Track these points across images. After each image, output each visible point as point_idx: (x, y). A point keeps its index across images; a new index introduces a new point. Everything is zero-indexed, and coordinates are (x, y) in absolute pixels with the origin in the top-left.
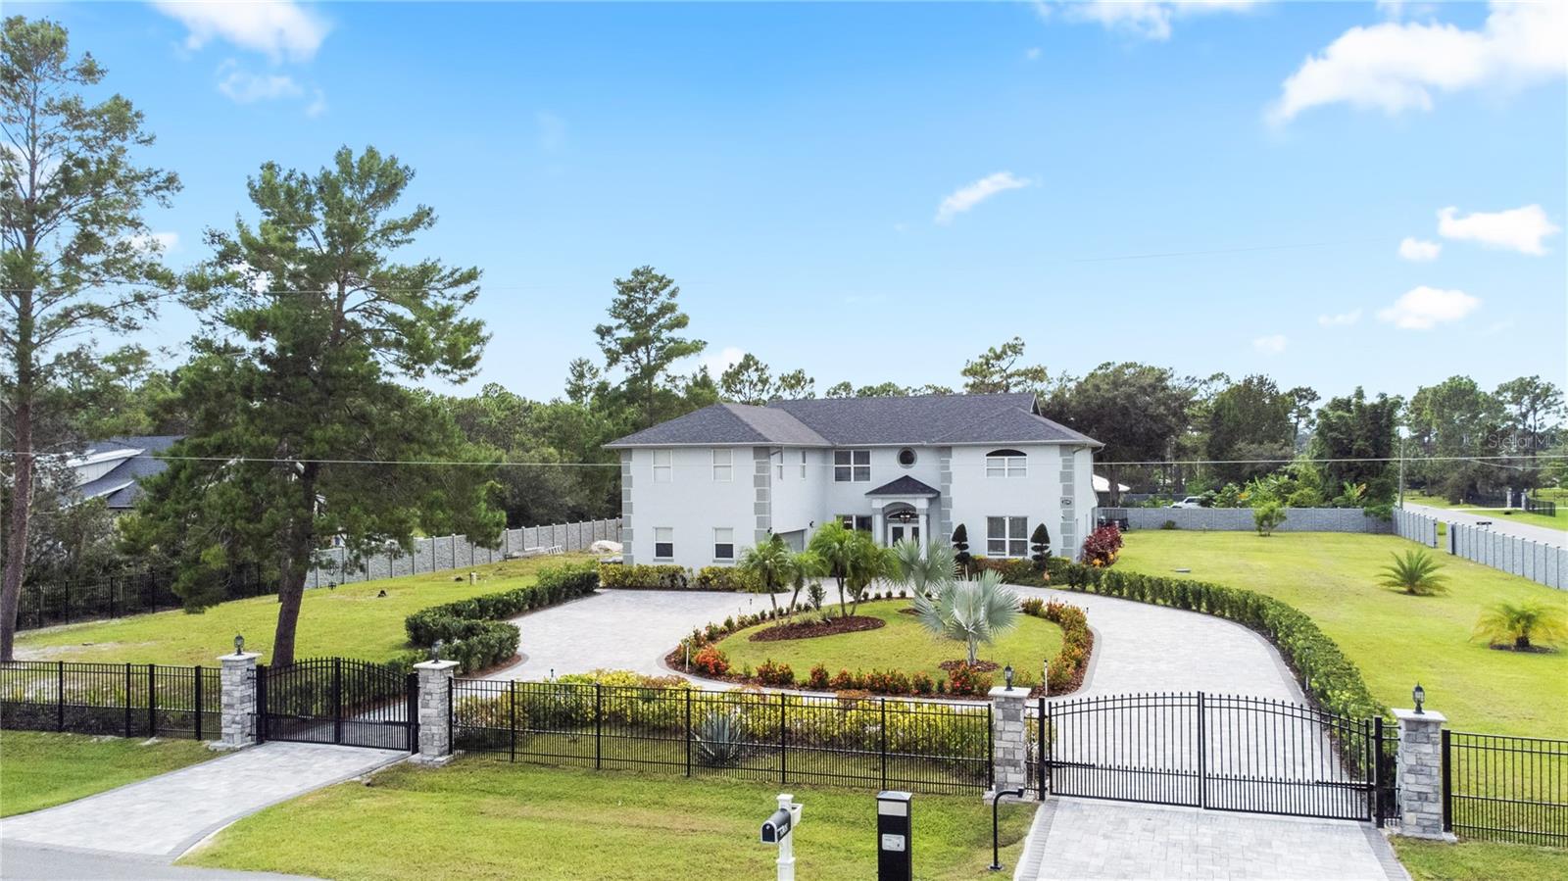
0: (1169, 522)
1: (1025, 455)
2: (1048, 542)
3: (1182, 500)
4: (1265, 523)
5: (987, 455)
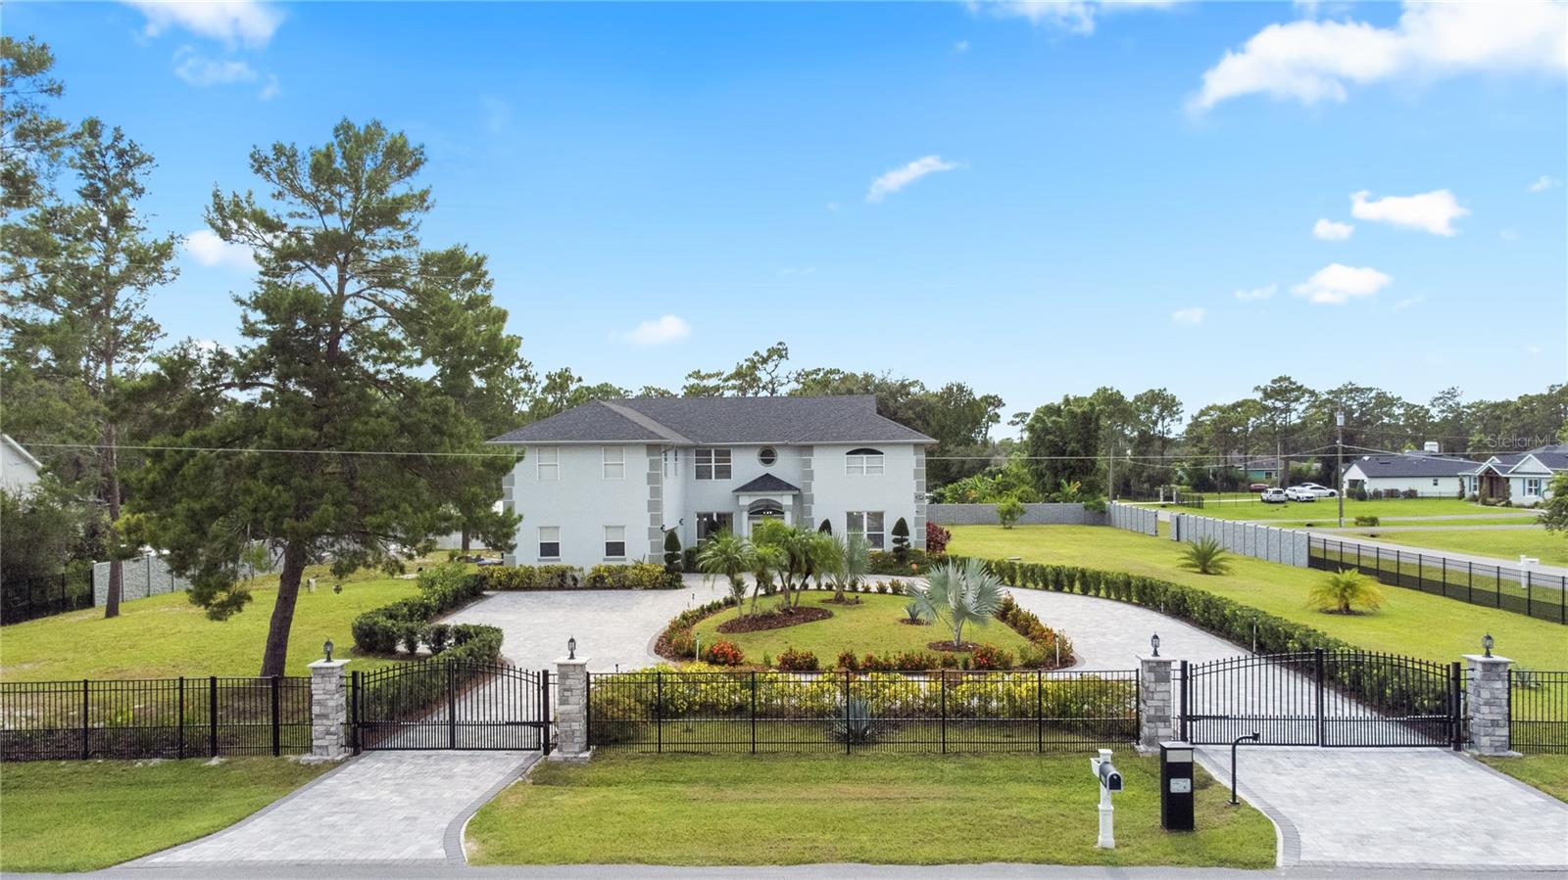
1: (883, 454)
2: (907, 535)
5: (847, 454)
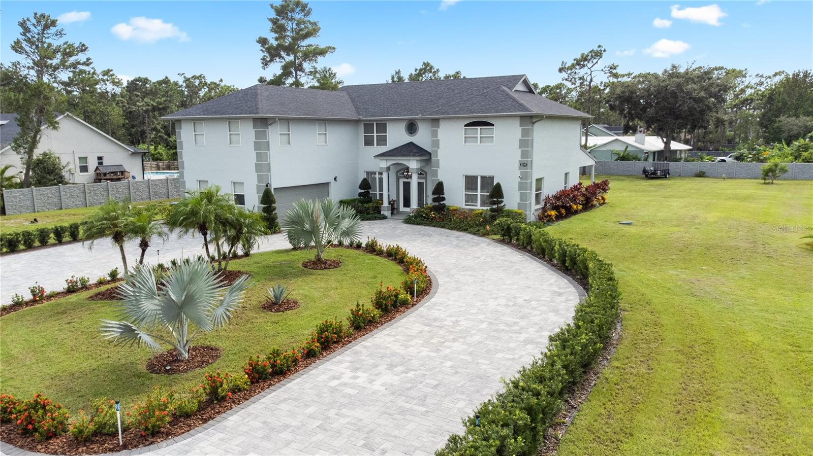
0: (701, 172)
1: (493, 125)
2: (503, 198)
3: (726, 156)
4: (770, 174)
5: (465, 126)
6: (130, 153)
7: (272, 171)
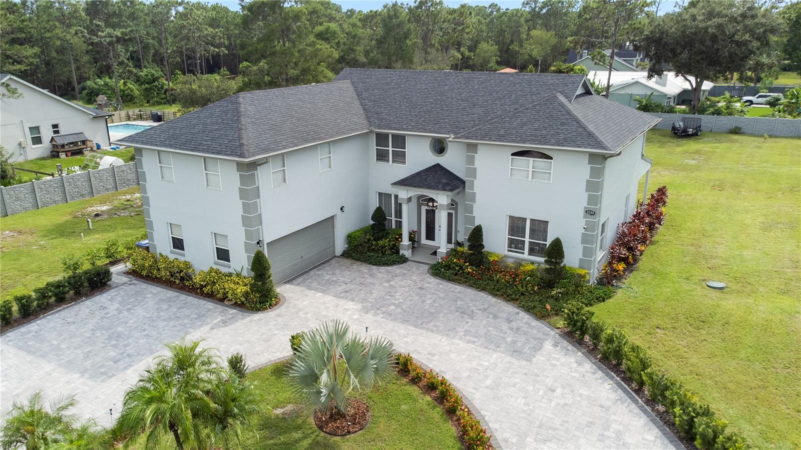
2: (562, 257)
5: (513, 154)
6: (92, 117)
7: (264, 223)
